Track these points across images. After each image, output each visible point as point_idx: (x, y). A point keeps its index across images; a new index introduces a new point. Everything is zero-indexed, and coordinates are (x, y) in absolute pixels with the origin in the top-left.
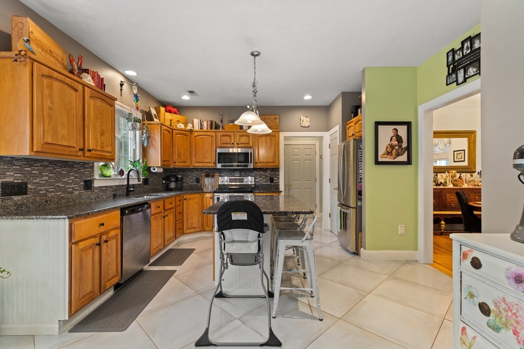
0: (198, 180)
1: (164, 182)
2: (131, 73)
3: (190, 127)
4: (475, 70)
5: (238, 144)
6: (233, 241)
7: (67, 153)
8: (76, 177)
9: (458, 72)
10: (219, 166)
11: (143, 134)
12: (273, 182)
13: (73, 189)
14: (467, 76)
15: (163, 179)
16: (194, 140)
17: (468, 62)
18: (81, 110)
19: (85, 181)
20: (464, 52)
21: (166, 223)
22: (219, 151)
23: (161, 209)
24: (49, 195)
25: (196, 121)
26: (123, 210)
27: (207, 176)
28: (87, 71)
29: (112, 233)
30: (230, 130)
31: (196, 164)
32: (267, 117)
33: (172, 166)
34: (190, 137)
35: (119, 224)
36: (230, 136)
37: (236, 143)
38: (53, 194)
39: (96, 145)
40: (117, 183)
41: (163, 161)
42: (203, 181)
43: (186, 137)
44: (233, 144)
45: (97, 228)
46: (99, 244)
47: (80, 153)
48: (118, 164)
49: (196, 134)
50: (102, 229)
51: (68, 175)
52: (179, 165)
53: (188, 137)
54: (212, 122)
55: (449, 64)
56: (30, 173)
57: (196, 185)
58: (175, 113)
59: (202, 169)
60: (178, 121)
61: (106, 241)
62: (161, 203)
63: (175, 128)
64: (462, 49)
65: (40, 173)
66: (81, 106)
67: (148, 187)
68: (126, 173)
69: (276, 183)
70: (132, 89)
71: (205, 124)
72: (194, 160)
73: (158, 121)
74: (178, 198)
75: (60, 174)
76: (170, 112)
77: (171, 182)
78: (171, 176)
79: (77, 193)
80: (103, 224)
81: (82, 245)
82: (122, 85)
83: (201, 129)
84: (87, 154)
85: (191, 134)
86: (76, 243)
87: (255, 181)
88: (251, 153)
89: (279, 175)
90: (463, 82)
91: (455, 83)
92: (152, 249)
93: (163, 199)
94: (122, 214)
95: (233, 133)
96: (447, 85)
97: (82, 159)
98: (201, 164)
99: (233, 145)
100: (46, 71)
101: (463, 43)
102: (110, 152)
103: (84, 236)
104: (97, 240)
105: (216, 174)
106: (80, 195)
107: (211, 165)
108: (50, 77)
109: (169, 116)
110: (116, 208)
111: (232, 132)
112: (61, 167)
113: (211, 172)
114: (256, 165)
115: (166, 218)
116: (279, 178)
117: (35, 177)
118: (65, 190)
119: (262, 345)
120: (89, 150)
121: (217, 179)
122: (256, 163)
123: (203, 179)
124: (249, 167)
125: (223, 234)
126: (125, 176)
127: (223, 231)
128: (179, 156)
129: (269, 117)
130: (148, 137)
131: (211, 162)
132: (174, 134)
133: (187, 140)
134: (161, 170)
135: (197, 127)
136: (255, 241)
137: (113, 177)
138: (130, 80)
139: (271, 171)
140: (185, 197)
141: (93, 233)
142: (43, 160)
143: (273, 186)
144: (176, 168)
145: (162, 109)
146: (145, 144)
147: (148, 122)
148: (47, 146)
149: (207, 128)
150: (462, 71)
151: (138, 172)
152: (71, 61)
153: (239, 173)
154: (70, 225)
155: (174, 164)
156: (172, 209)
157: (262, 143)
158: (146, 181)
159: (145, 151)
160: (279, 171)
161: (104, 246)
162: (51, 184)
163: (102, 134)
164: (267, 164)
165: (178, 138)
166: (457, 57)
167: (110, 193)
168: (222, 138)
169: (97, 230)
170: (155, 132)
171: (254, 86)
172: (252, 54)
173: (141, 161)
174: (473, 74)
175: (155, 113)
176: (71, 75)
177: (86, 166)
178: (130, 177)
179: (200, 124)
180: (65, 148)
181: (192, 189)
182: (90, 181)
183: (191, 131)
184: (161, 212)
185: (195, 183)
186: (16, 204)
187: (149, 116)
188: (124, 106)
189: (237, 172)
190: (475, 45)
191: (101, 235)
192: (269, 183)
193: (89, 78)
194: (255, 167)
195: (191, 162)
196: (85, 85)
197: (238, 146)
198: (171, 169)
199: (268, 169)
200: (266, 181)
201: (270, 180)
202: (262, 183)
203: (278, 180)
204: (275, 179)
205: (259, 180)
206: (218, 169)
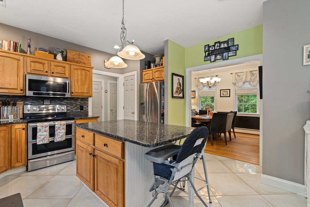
4: (220, 57)
5: (53, 73)
9: (211, 56)
10: (30, 93)
12: (83, 110)
14: (216, 59)
17: (218, 53)
20: (216, 47)
27: (6, 104)
30: (43, 58)
36: (43, 64)
37: (50, 72)
44: (47, 72)
54: (16, 43)
55: (206, 51)
64: (214, 46)
69: (85, 110)
87: (67, 109)
88: (69, 83)
89: (88, 104)
90: (213, 61)
91: (210, 61)
95: (47, 62)
96: (205, 61)
99: (46, 74)
101: (215, 43)
105: (19, 102)
107: (18, 92)
111: (47, 60)
113: (11, 100)
114: (72, 94)
116: (88, 106)
122: (73, 93)
124: (66, 96)
129: (83, 54)
131: (17, 89)
139: (81, 100)
143: (82, 113)
149: (10, 50)
150: (214, 56)
153: (49, 101)
157: (78, 75)
160: (88, 100)
164: (82, 94)
166: (211, 49)
168: (33, 64)
171: (123, 23)
174: (219, 59)
189: (47, 100)
190: (222, 46)
192: (79, 110)
194: (72, 96)
197: (52, 75)
199: (79, 98)
200: (76, 109)
201: (81, 108)
202: (72, 110)
203: (87, 108)
204: (85, 107)
205: (69, 108)
206: (28, 97)
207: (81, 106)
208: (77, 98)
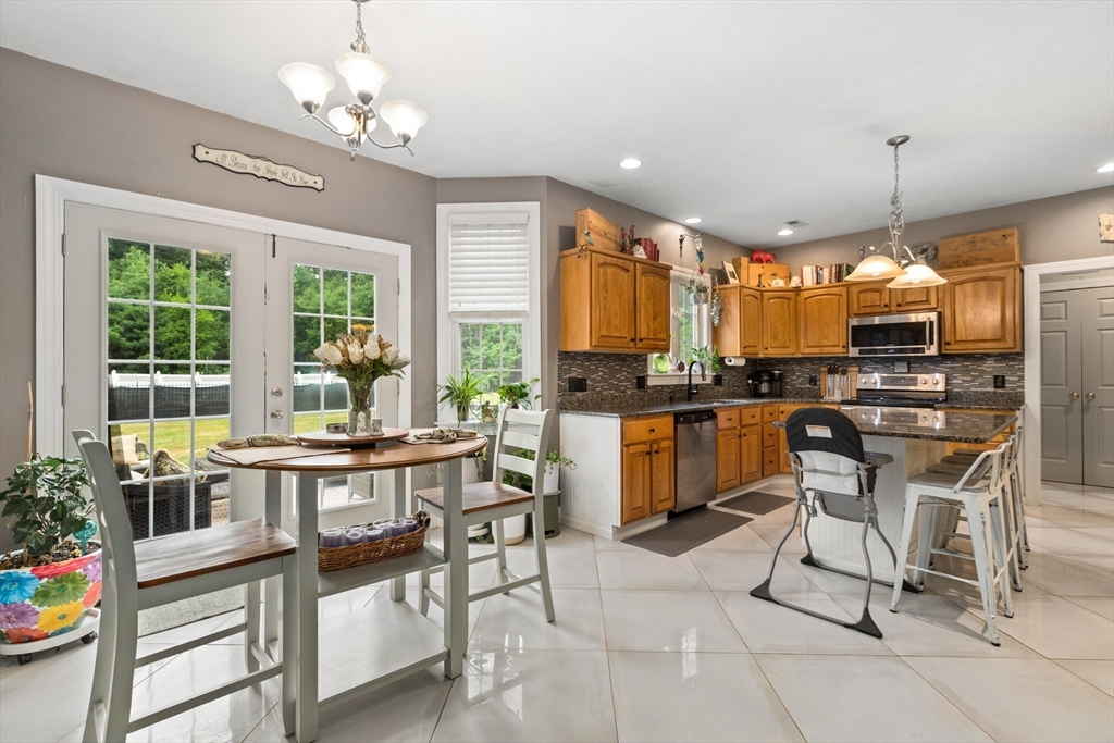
0: (813, 381)
1: (750, 381)
2: (694, 221)
3: (795, 281)
5: (899, 305)
6: (815, 471)
7: (619, 345)
8: (628, 373)
10: (854, 352)
11: (712, 307)
12: (1003, 387)
13: (625, 386)
15: (749, 378)
16: (802, 306)
18: (632, 292)
19: (638, 378)
21: (744, 448)
22: (854, 322)
23: (735, 423)
24: (604, 393)
25: (808, 272)
26: (677, 416)
27: (832, 371)
28: (638, 242)
29: (664, 444)
31: (807, 350)
32: (979, 236)
33: (761, 355)
34: (796, 301)
35: (672, 434)
36: (880, 291)
37: (894, 303)
38: (607, 392)
39: (649, 333)
40: (675, 382)
41: (744, 347)
42: (823, 382)
43: (786, 302)
44: (886, 306)
45: (647, 434)
46: (649, 453)
47: (632, 344)
48: (677, 354)
49: (806, 294)
50: (653, 436)
51: (621, 371)
52: (773, 353)
53: (792, 303)
54: (840, 267)
56: (588, 367)
57: (809, 389)
58: (768, 261)
59: (821, 360)
60: (773, 275)
61: (657, 452)
62: (735, 414)
63: (767, 288)
65: (597, 368)
66: (633, 287)
67: (721, 389)
68: (687, 367)
69: (1013, 389)
70: (695, 243)
71: (825, 273)
72: (802, 342)
73: (737, 281)
74: (767, 410)
75: (614, 369)
76: (759, 261)
77: (761, 382)
78: (762, 372)
79: (629, 392)
80: (653, 430)
81: (633, 449)
82: (681, 241)
83: (818, 283)
84: (639, 345)
85: (798, 295)
86: (627, 446)
87: (947, 384)
88: (932, 323)
89: (1022, 370)
92: (720, 481)
93: (738, 409)
94: (676, 422)
97: (633, 351)
98: (816, 350)
99: (887, 309)
100: (601, 258)
102: (663, 340)
103: (634, 440)
104: (647, 448)
105: (851, 369)
106: (632, 395)
107: (838, 351)
108: (605, 264)
109: (756, 269)
110: (668, 412)
112: (614, 361)
113: (837, 365)
114: (947, 347)
115: (744, 440)
116: (1022, 378)
117: (593, 372)
118: (617, 389)
119: (847, 626)
120: (641, 340)
121: (854, 378)
122: (948, 344)
123: (822, 378)
124: (927, 353)
125: (798, 457)
126: (686, 372)
127: (799, 453)
128: (775, 337)
129: (986, 235)
130: (721, 311)
131: (838, 346)
132: (765, 298)
133: (788, 308)
134: (742, 362)
135: (809, 281)
136: (850, 475)
137: (670, 373)
138: (693, 230)
139: (996, 361)
140: (781, 409)
141: (644, 439)
142: (598, 354)
143: (1002, 395)
144: (770, 359)
145: (745, 260)
146: (716, 322)
147: (721, 287)
148: (602, 339)
149: (830, 281)
151: (702, 366)
152: (623, 236)
153: (905, 365)
154: (622, 425)
155: (766, 352)
156: (756, 427)
157: (965, 298)
158: (718, 380)
159: (716, 333)
160: (1023, 360)
161: (655, 457)
162: (605, 381)
163: (655, 318)
164: (981, 344)
165: (772, 306)
167: (666, 396)
168: (861, 296)
169: (646, 436)
170: (732, 301)
171: (894, 203)
172: (891, 143)
173: (709, 348)
175: (732, 269)
176: (623, 255)
177: (639, 358)
178: (693, 373)
179: (815, 275)
180: (618, 340)
181: (801, 397)
182: (643, 377)
183: (798, 290)
184: (735, 428)
185: (808, 385)
186: (578, 401)
187: (721, 277)
188: (685, 270)
189: (901, 364)
191: (652, 442)
192: (991, 389)
193: (641, 250)
194: (944, 352)
195: (798, 346)
196: (636, 261)
197: (900, 308)
198: (761, 360)
199: (989, 355)
200: (981, 385)
201: (995, 382)
202: (969, 388)
203: (1019, 381)
204: (1011, 379)
205: (959, 381)
206: (854, 358)
207: (996, 377)
208: (984, 355)
